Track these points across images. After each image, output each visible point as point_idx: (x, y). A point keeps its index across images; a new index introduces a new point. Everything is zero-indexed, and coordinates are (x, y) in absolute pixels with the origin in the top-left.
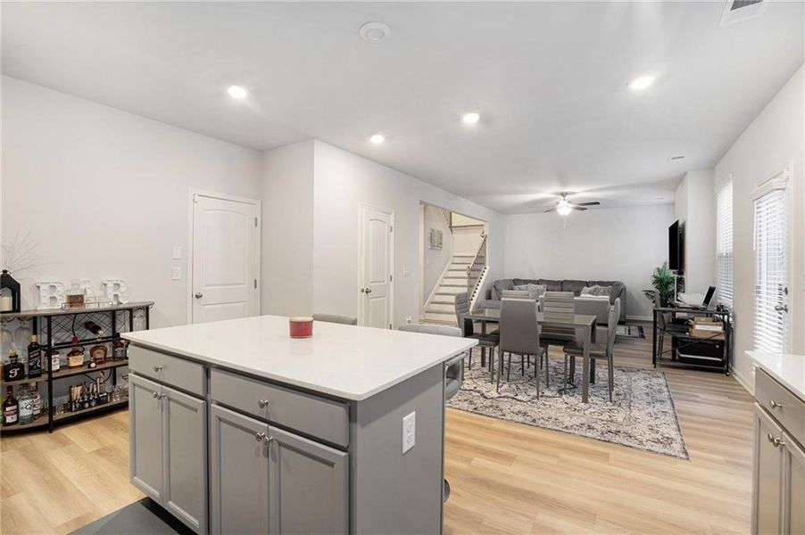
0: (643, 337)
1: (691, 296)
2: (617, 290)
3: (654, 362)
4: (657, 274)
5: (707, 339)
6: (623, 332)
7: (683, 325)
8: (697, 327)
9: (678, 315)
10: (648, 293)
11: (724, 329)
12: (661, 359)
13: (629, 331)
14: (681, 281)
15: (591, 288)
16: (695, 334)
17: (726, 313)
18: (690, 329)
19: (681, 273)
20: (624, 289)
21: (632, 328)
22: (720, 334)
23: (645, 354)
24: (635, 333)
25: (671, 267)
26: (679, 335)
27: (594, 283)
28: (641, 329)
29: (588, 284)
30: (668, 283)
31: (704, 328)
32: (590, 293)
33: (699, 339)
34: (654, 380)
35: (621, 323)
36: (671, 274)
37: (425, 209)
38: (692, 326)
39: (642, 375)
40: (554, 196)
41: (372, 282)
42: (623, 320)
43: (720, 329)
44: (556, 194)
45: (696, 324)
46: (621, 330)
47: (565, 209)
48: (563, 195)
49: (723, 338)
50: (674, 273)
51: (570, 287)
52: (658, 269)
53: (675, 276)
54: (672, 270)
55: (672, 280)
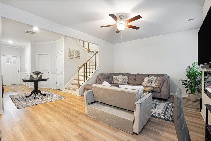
2: (162, 79)
4: (188, 70)
10: (182, 81)
25: (199, 64)
27: (152, 75)
29: (149, 76)
30: (196, 76)
50: (202, 67)
51: (140, 77)
52: (189, 67)
53: (204, 70)
54: (200, 66)
55: (201, 74)
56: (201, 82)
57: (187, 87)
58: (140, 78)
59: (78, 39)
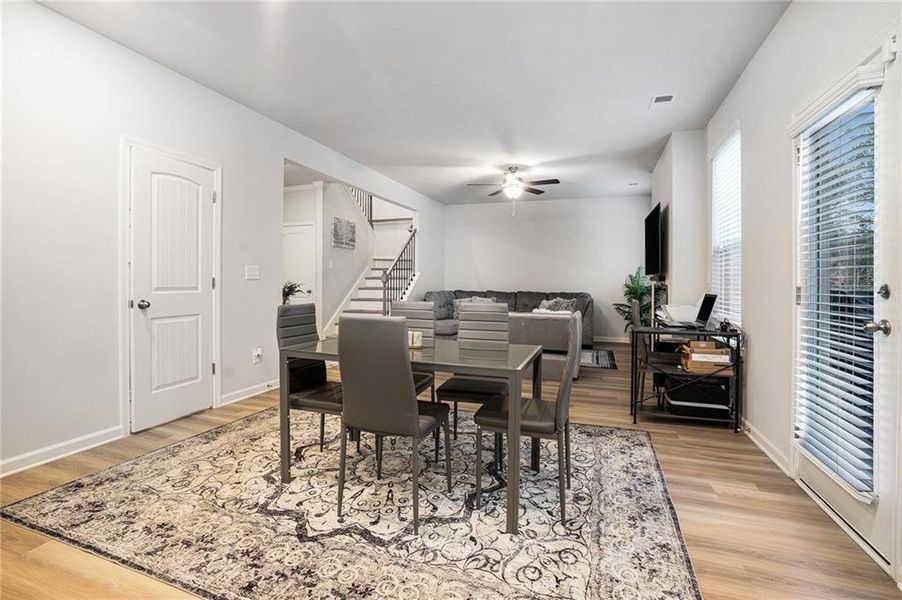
0: (614, 367)
1: (679, 309)
2: (582, 302)
3: (634, 414)
4: (629, 282)
5: (709, 377)
6: (590, 361)
7: (672, 352)
8: (695, 357)
9: (663, 337)
10: (619, 307)
11: (732, 360)
12: (643, 408)
13: (597, 358)
14: (661, 290)
15: (552, 302)
16: (691, 369)
17: (734, 334)
18: (683, 362)
19: (663, 278)
20: (592, 302)
21: (601, 353)
22: (725, 367)
23: (618, 395)
24: (605, 362)
25: (647, 273)
26: (668, 371)
27: (554, 295)
28: (611, 355)
29: (548, 296)
30: (643, 294)
31: (703, 358)
32: (550, 308)
33: (698, 376)
34: (637, 452)
35: (586, 347)
36: (648, 282)
37: (324, 189)
38: (687, 356)
39: (618, 442)
40: (501, 172)
41: (157, 289)
42: (589, 343)
43: (725, 359)
44: (502, 167)
45: (693, 352)
46: (587, 358)
47: (514, 189)
48: (512, 169)
49: (730, 373)
50: (652, 279)
51: (526, 300)
52: (630, 276)
53: (653, 283)
54: (649, 277)
55: (649, 289)
56: (650, 307)
57: (626, 319)
58: (527, 302)
59: (349, 186)
